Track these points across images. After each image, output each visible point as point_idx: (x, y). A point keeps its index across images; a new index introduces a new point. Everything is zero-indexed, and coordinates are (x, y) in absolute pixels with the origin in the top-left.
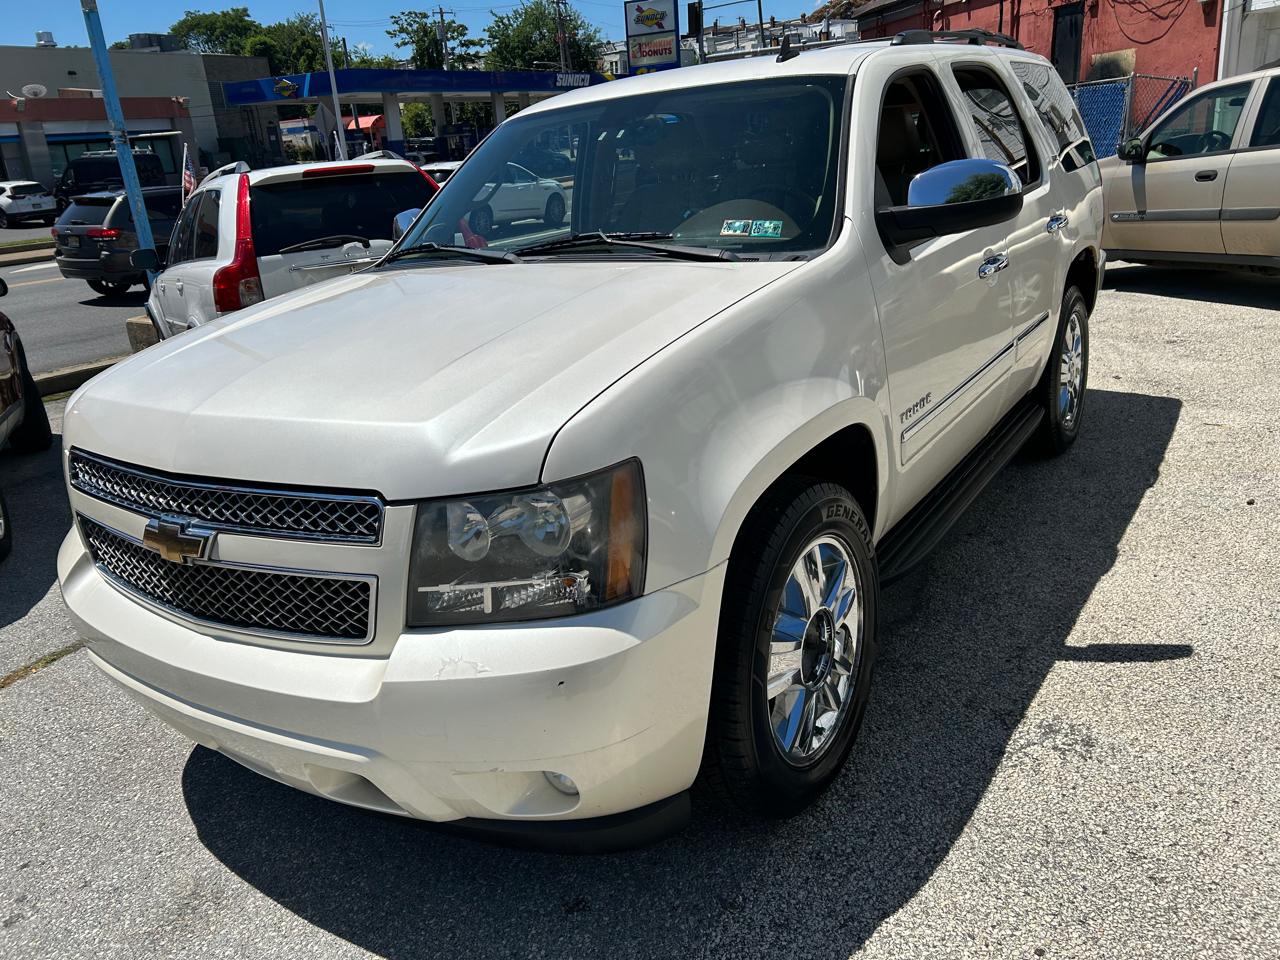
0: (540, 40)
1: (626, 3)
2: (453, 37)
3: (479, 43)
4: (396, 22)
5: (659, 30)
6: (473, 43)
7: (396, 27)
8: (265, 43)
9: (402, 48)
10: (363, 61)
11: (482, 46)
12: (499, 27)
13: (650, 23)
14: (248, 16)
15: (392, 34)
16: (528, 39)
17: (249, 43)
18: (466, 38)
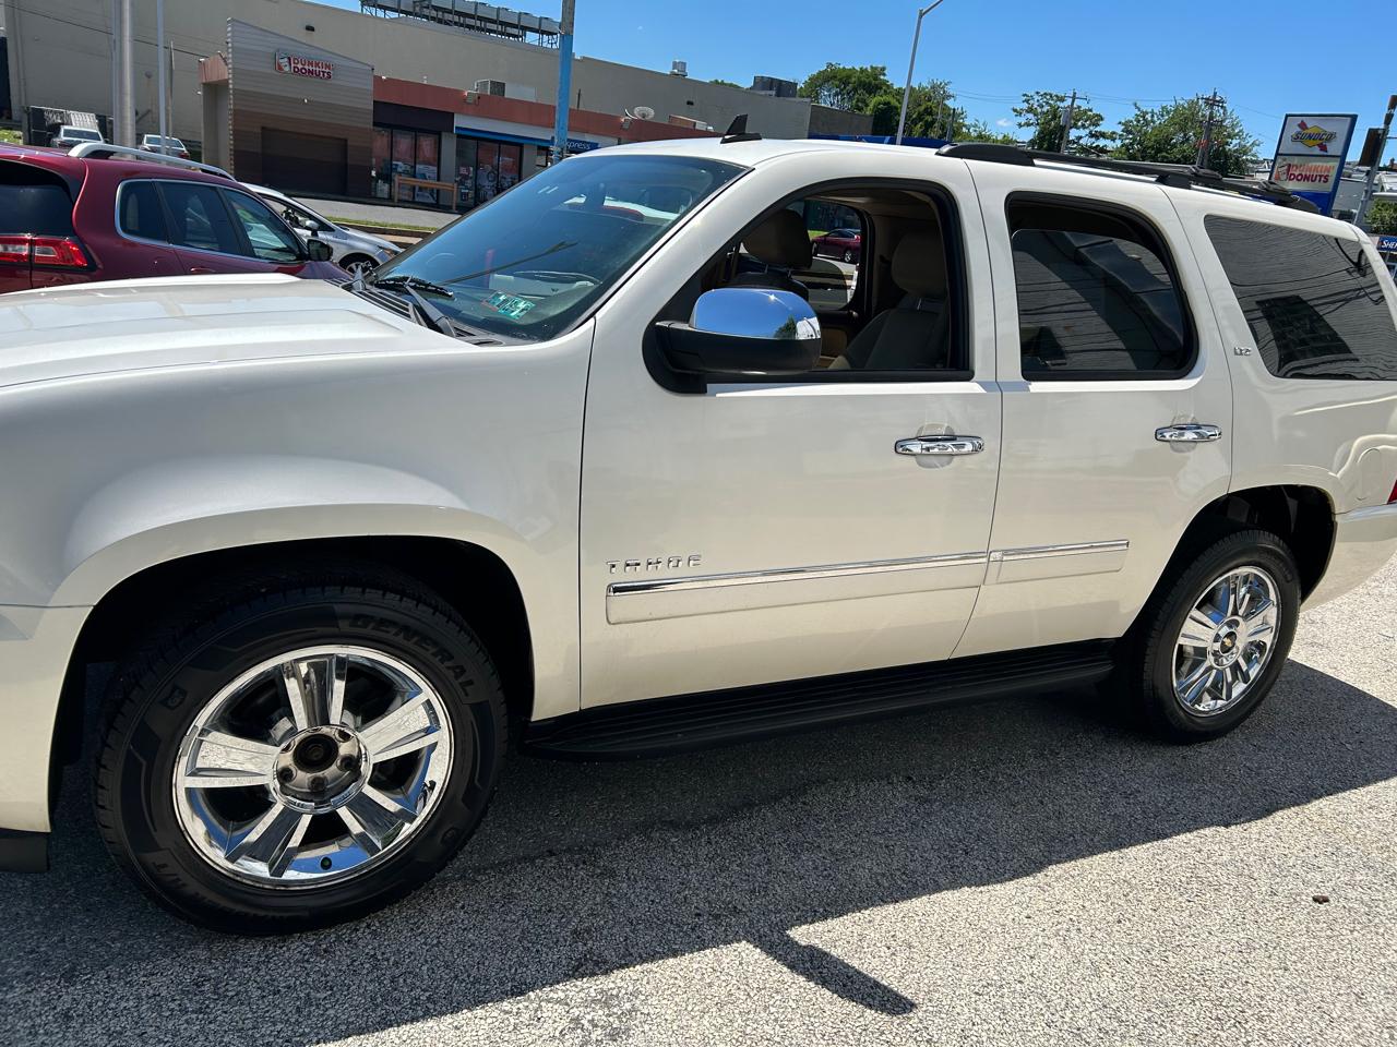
0: (1183, 143)
1: (1287, 116)
2: (1083, 126)
3: (1112, 137)
4: (1027, 101)
5: (1322, 153)
6: (1103, 135)
7: (1025, 106)
8: (889, 103)
9: (1025, 128)
10: (980, 136)
11: (1114, 140)
12: (1139, 121)
13: (1311, 142)
14: (884, 75)
15: (1018, 113)
16: (1168, 140)
17: (874, 101)
18: (1098, 129)
